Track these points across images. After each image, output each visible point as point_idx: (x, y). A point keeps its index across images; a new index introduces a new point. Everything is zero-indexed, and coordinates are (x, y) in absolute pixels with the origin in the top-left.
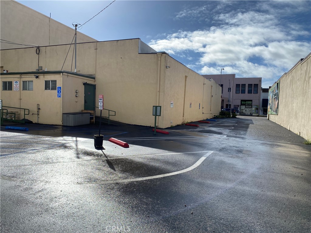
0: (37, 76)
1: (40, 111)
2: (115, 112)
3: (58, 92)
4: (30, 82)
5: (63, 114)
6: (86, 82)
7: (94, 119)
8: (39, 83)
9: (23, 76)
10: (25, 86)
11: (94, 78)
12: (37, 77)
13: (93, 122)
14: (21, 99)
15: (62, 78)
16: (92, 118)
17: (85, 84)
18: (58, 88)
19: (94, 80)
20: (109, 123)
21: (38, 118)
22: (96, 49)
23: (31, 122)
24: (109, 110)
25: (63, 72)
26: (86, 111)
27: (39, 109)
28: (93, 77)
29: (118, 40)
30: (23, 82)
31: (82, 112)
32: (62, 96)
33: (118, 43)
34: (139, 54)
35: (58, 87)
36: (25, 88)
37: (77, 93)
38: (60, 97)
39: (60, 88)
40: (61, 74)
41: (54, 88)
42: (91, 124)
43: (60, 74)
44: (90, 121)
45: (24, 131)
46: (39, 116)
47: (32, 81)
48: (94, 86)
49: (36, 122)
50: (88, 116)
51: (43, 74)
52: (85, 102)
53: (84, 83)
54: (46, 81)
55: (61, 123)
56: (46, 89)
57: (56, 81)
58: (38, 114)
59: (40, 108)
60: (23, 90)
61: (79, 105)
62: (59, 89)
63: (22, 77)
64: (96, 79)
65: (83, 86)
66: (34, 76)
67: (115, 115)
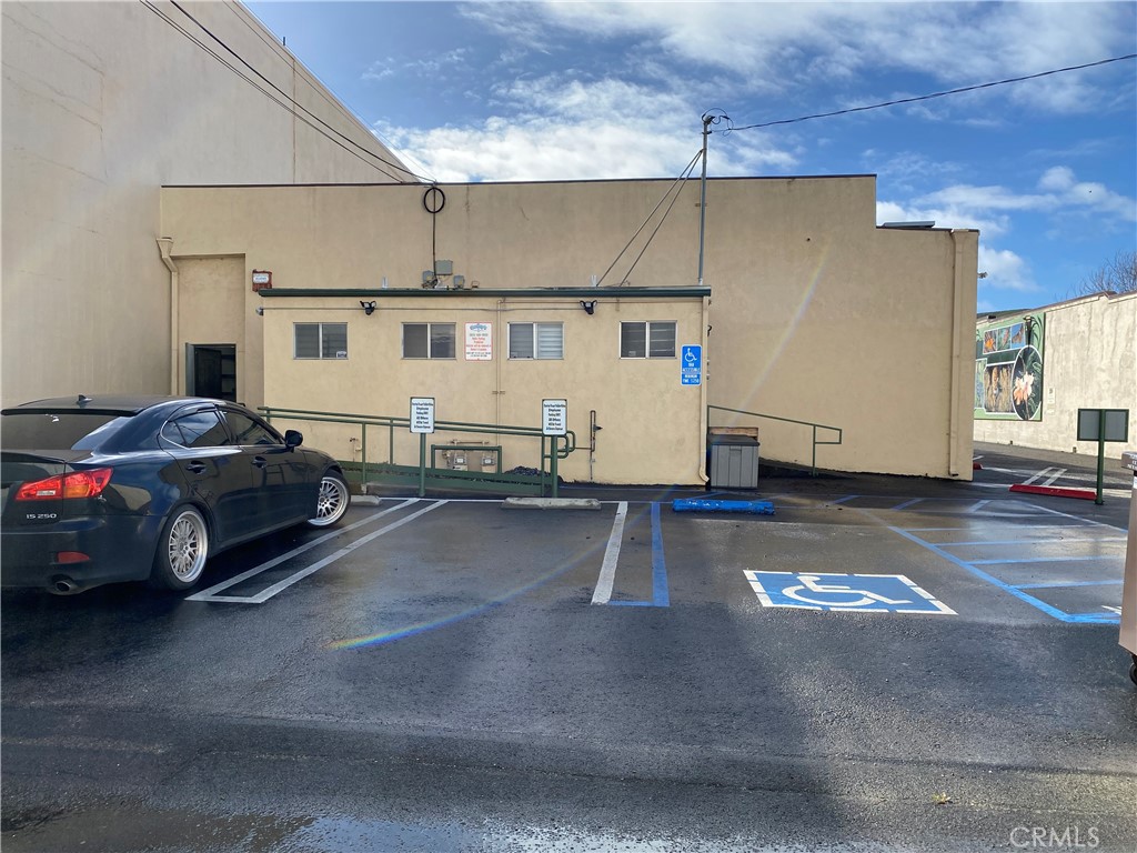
0: (589, 305)
1: (599, 435)
2: (841, 430)
3: (685, 365)
4: (551, 329)
8: (591, 330)
9: (512, 303)
10: (524, 344)
14: (500, 393)
15: (705, 314)
18: (684, 354)
20: (812, 471)
21: (593, 461)
24: (815, 426)
27: (595, 428)
29: (794, 178)
30: (516, 327)
32: (704, 381)
33: (792, 187)
34: (877, 227)
35: (685, 349)
36: (521, 350)
38: (691, 382)
39: (696, 351)
40: (706, 298)
41: (663, 352)
43: (698, 299)
46: (595, 456)
47: (559, 325)
51: (614, 299)
54: (625, 326)
55: (695, 480)
56: (625, 354)
57: (672, 325)
58: (592, 450)
59: (601, 425)
60: (513, 356)
62: (690, 354)
63: (509, 306)
66: (575, 306)
67: (840, 443)
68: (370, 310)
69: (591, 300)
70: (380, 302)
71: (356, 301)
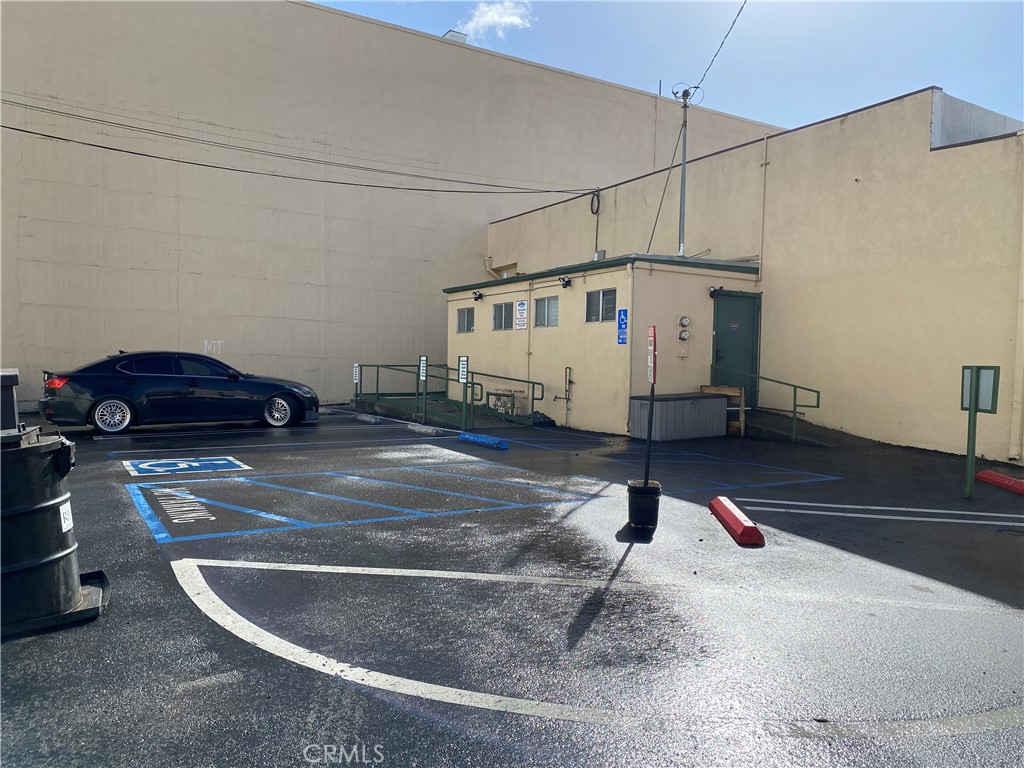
0: (566, 280)
1: (574, 388)
2: (818, 393)
3: (620, 327)
4: (552, 302)
5: (631, 398)
6: (721, 288)
7: (742, 417)
8: (571, 303)
9: (537, 284)
10: (542, 315)
11: (755, 271)
12: (567, 284)
13: (739, 428)
14: (530, 354)
15: (630, 280)
16: (732, 416)
17: (716, 294)
18: (620, 315)
19: (753, 277)
20: (794, 436)
21: (568, 409)
22: (766, 164)
23: (551, 423)
24: (795, 387)
25: (633, 260)
26: (714, 391)
27: (571, 382)
28: (750, 268)
29: (846, 115)
30: (539, 302)
31: (702, 392)
32: (628, 341)
33: (844, 126)
34: (932, 150)
35: (620, 311)
36: (540, 320)
37: (684, 326)
38: (623, 342)
39: (625, 311)
40: (629, 265)
41: (608, 316)
42: (731, 435)
43: (624, 266)
44: (728, 427)
45: (496, 449)
46: (571, 405)
47: (556, 298)
48: (754, 301)
49: (564, 424)
50: (722, 408)
51: (581, 274)
52: (718, 356)
53: (712, 289)
54: (589, 295)
55: (623, 430)
56: (589, 319)
57: (613, 292)
58: (568, 400)
59: (574, 379)
60: (536, 325)
61: (691, 369)
62: (623, 317)
63: (535, 286)
64: (764, 272)
65: (711, 302)
66: (559, 282)
67: (818, 406)
68: (480, 297)
69: (569, 276)
70: (482, 291)
71: (470, 294)
